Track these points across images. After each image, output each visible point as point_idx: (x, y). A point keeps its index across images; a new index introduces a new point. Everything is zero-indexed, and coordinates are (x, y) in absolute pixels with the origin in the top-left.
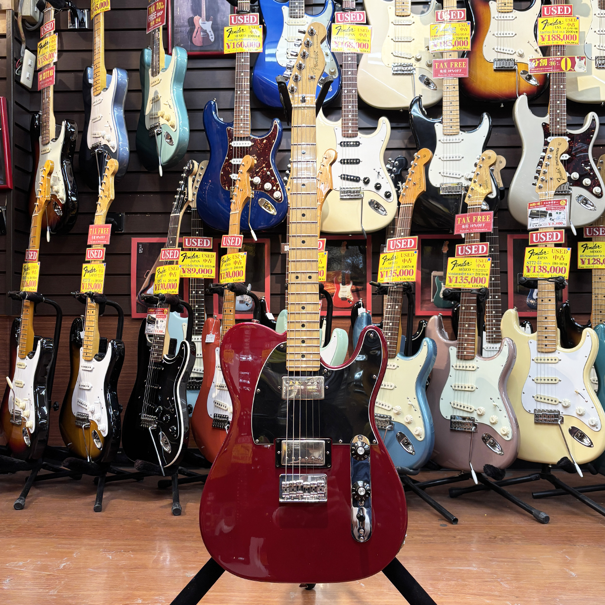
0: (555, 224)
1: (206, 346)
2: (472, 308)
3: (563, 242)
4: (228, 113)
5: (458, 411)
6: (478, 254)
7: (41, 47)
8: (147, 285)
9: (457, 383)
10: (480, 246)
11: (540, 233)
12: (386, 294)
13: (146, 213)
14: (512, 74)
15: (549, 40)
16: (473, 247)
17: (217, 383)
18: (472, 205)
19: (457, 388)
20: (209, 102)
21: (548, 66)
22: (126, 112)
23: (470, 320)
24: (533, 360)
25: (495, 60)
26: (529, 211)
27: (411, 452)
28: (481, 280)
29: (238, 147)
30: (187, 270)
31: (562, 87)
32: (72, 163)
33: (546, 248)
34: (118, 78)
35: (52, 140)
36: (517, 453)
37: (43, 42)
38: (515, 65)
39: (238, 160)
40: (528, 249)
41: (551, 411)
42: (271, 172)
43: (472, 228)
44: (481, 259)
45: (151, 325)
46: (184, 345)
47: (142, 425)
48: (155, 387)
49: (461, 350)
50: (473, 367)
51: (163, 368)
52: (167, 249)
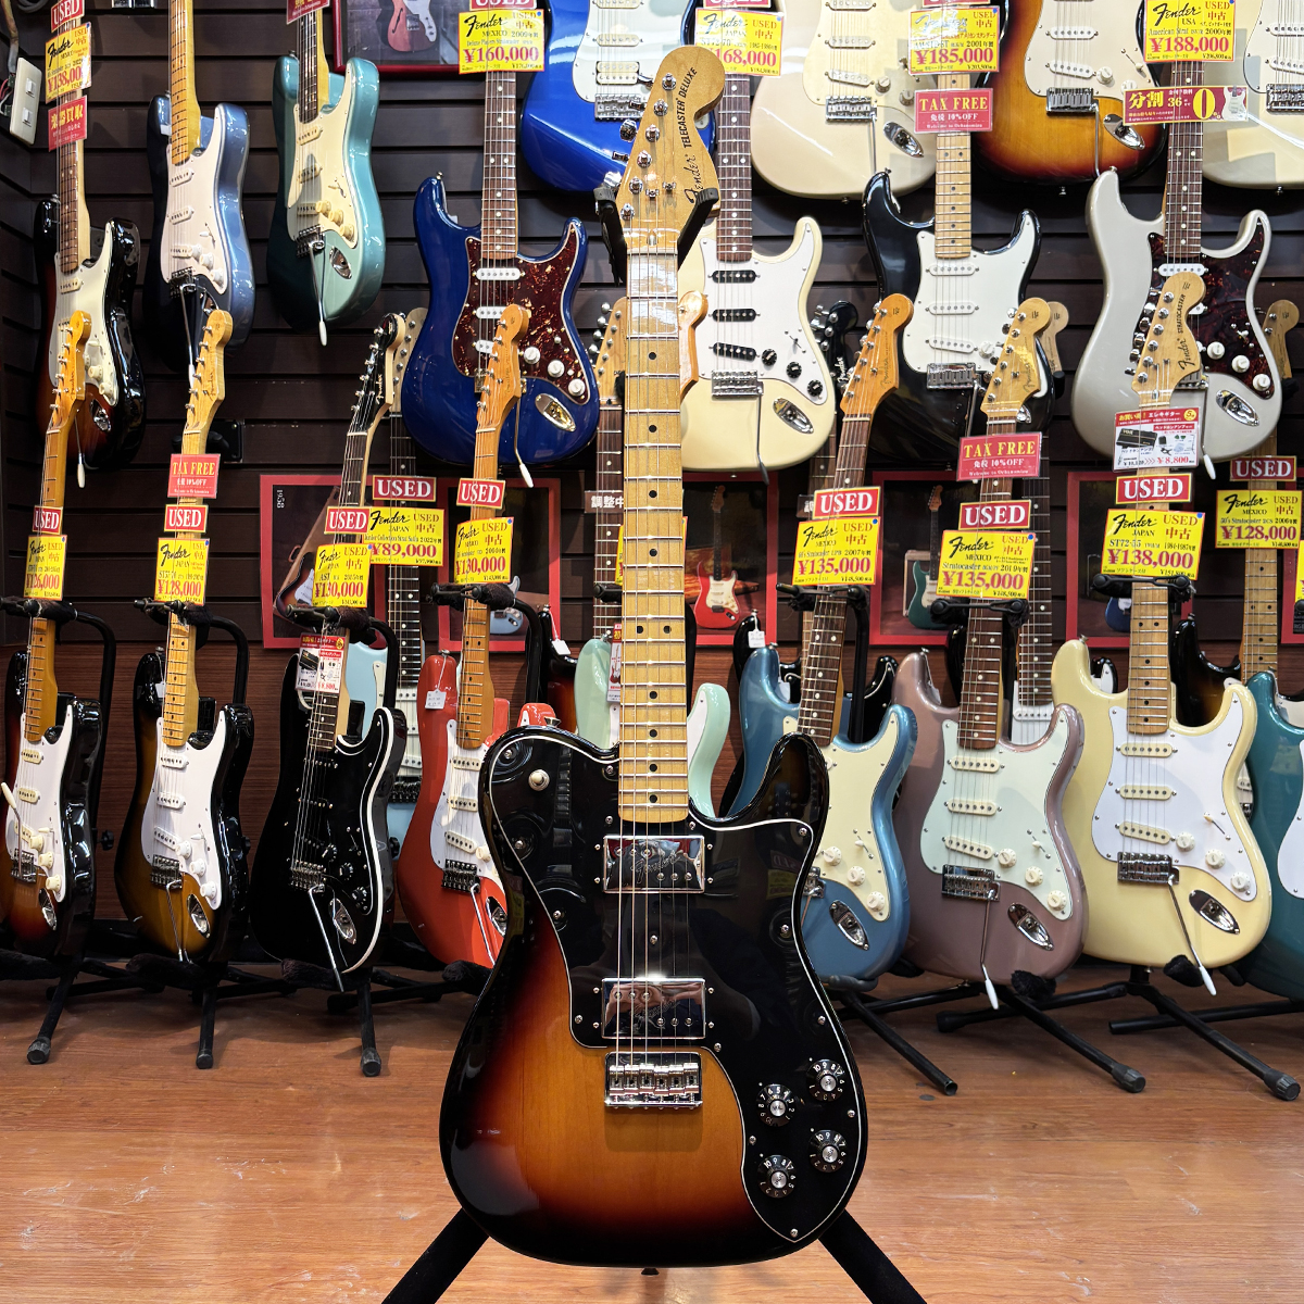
0: (1172, 460)
1: (425, 714)
2: (992, 640)
3: (1189, 500)
4: (468, 202)
5: (959, 856)
6: (1007, 524)
7: (54, 53)
8: (295, 578)
9: (957, 798)
10: (1013, 508)
11: (1141, 479)
12: (812, 610)
13: (291, 421)
14: (1088, 122)
15: (1169, 49)
16: (998, 508)
17: (452, 795)
18: (996, 419)
19: (957, 809)
20: (426, 181)
21: (1165, 107)
22: (245, 197)
23: (989, 665)
24: (1118, 750)
25: (1050, 92)
26: (1118, 430)
27: (861, 944)
28: (1013, 581)
29: (491, 282)
30: (381, 549)
31: (1193, 154)
32: (129, 317)
33: (1151, 511)
34: (227, 126)
35: (84, 264)
36: (1081, 945)
37: (57, 42)
38: (1093, 102)
39: (491, 309)
40: (1112, 513)
41: (1153, 858)
42: (563, 336)
43: (996, 469)
44: (1014, 535)
45: (309, 671)
46: (381, 717)
47: (292, 883)
48: (320, 804)
49: (967, 729)
50: (993, 765)
51: (336, 765)
52: (341, 508)
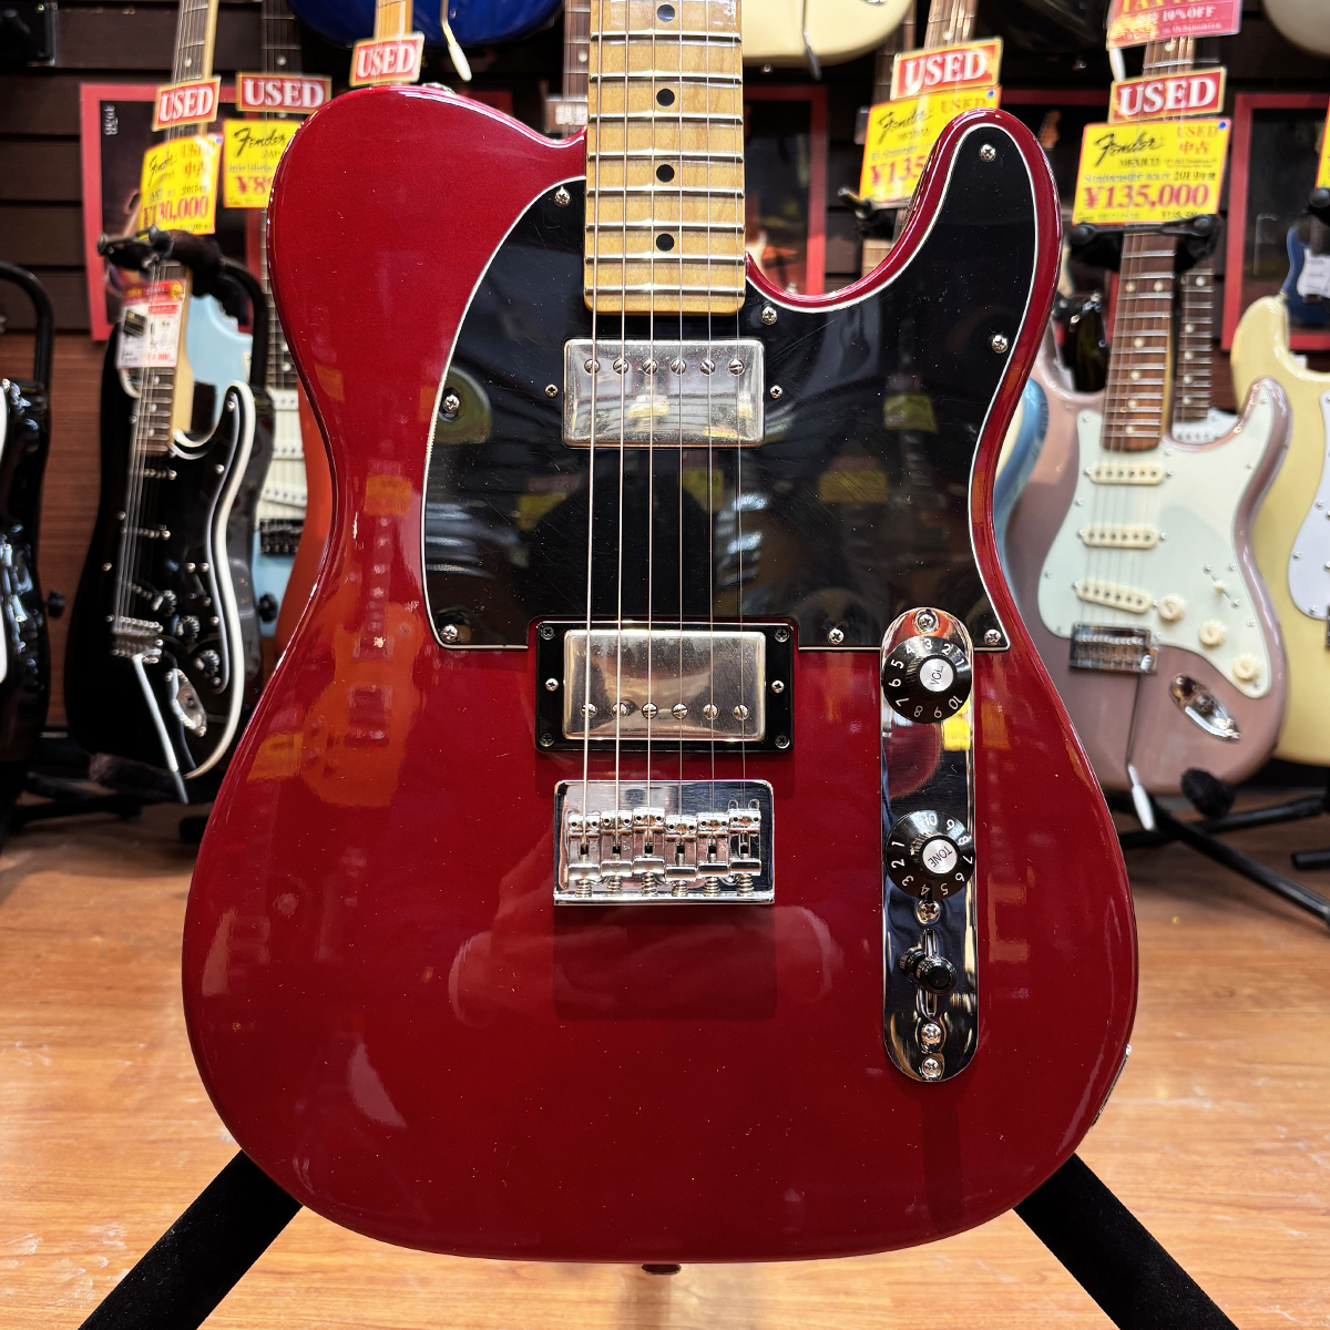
2: (1158, 286)
5: (1098, 610)
6: (1185, 109)
9: (1098, 524)
10: (1195, 84)
13: (121, 4)
19: (1097, 540)
28: (1192, 196)
30: (251, 185)
43: (1170, 24)
45: (135, 339)
46: (235, 397)
47: (117, 652)
48: (152, 534)
49: (1116, 422)
50: (1154, 474)
51: (174, 474)
52: (178, 86)
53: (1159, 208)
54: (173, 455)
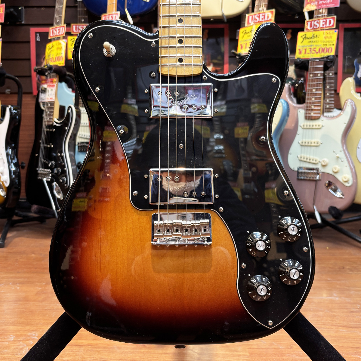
2: (319, 75)
5: (304, 163)
9: (304, 140)
10: (328, 20)
13: (41, 7)
16: (321, 21)
19: (304, 144)
23: (317, 85)
28: (328, 51)
43: (321, 5)
44: (328, 31)
45: (44, 94)
46: (70, 109)
47: (39, 178)
48: (49, 146)
49: (308, 112)
50: (319, 126)
51: (54, 130)
52: (55, 27)
53: (319, 54)
54: (54, 125)
